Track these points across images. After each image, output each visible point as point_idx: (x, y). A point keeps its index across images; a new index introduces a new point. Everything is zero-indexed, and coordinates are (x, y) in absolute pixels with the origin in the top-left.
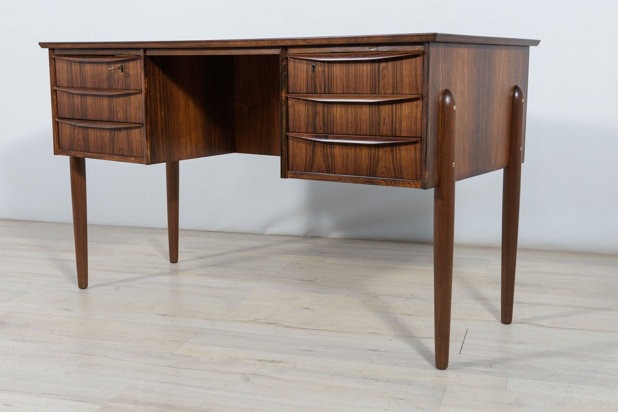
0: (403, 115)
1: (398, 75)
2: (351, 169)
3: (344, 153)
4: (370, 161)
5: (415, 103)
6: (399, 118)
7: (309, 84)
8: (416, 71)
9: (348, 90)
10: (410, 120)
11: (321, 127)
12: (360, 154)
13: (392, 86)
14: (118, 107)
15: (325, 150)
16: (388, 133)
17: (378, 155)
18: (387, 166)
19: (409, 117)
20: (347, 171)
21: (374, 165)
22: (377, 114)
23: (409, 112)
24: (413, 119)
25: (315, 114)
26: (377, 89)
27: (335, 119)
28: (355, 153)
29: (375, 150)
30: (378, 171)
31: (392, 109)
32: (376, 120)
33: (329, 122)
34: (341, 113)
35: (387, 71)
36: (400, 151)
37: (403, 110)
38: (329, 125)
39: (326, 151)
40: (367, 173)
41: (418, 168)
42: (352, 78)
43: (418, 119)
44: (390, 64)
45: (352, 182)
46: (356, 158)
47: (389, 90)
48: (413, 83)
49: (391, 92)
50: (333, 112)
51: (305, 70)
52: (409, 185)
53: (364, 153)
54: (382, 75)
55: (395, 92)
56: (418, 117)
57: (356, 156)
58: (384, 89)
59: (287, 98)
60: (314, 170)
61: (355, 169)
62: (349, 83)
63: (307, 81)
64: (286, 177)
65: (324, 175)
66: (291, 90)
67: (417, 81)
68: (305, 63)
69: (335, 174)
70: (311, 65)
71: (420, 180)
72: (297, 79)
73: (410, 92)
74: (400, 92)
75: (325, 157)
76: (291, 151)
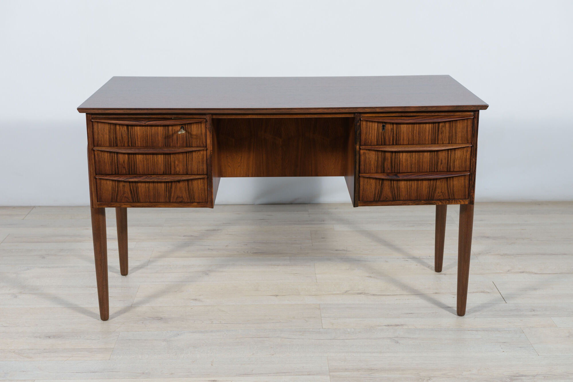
0: (456, 157)
1: (453, 130)
2: (413, 196)
3: (408, 185)
4: (430, 189)
5: (465, 149)
6: (453, 159)
7: (379, 138)
8: (467, 128)
9: (413, 142)
10: (461, 160)
11: (389, 168)
12: (421, 185)
13: (449, 138)
14: (176, 162)
15: (392, 184)
16: (444, 169)
17: (436, 185)
18: (443, 192)
19: (460, 158)
20: (410, 198)
21: (432, 191)
22: (436, 157)
23: (461, 155)
25: (384, 159)
26: (437, 140)
27: (401, 162)
28: (417, 185)
29: (433, 182)
30: (436, 195)
31: (448, 154)
32: (435, 161)
33: (396, 164)
34: (406, 158)
35: (445, 128)
36: (453, 181)
37: (457, 154)
38: (396, 167)
40: (427, 197)
41: (466, 191)
42: (417, 133)
44: (447, 125)
45: (414, 204)
46: (418, 188)
47: (446, 140)
48: (464, 135)
49: (447, 143)
50: (400, 157)
51: (376, 128)
52: (459, 202)
53: (424, 184)
54: (441, 131)
55: (451, 142)
56: (467, 158)
57: (418, 186)
58: (442, 141)
59: (360, 149)
60: (382, 199)
61: (417, 196)
62: (414, 137)
63: (377, 136)
64: (357, 206)
65: (391, 202)
66: (363, 143)
67: (467, 135)
68: (376, 124)
69: (400, 200)
70: (381, 125)
71: (468, 198)
72: (369, 135)
73: (462, 141)
74: (454, 142)
75: (391, 189)
76: (361, 187)
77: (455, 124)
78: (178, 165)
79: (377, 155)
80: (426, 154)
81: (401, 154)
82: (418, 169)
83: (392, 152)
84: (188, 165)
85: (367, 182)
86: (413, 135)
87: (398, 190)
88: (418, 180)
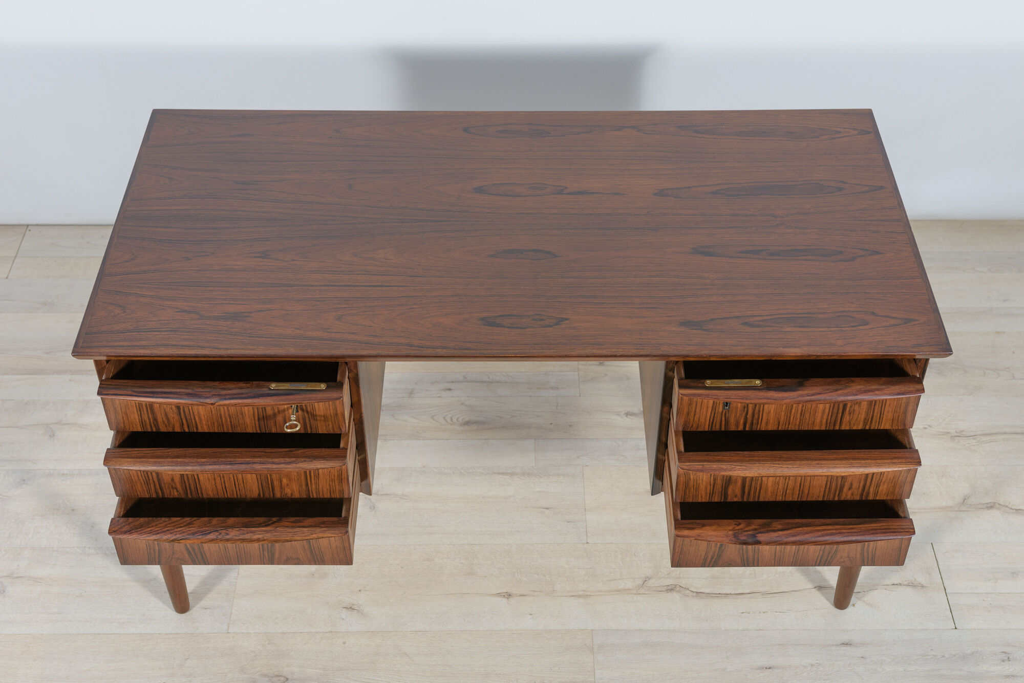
1: (876, 410)
8: (906, 407)
14: (285, 480)
48: (898, 418)
51: (711, 406)
54: (849, 411)
63: (712, 417)
72: (694, 416)
78: (288, 485)
84: (309, 485)
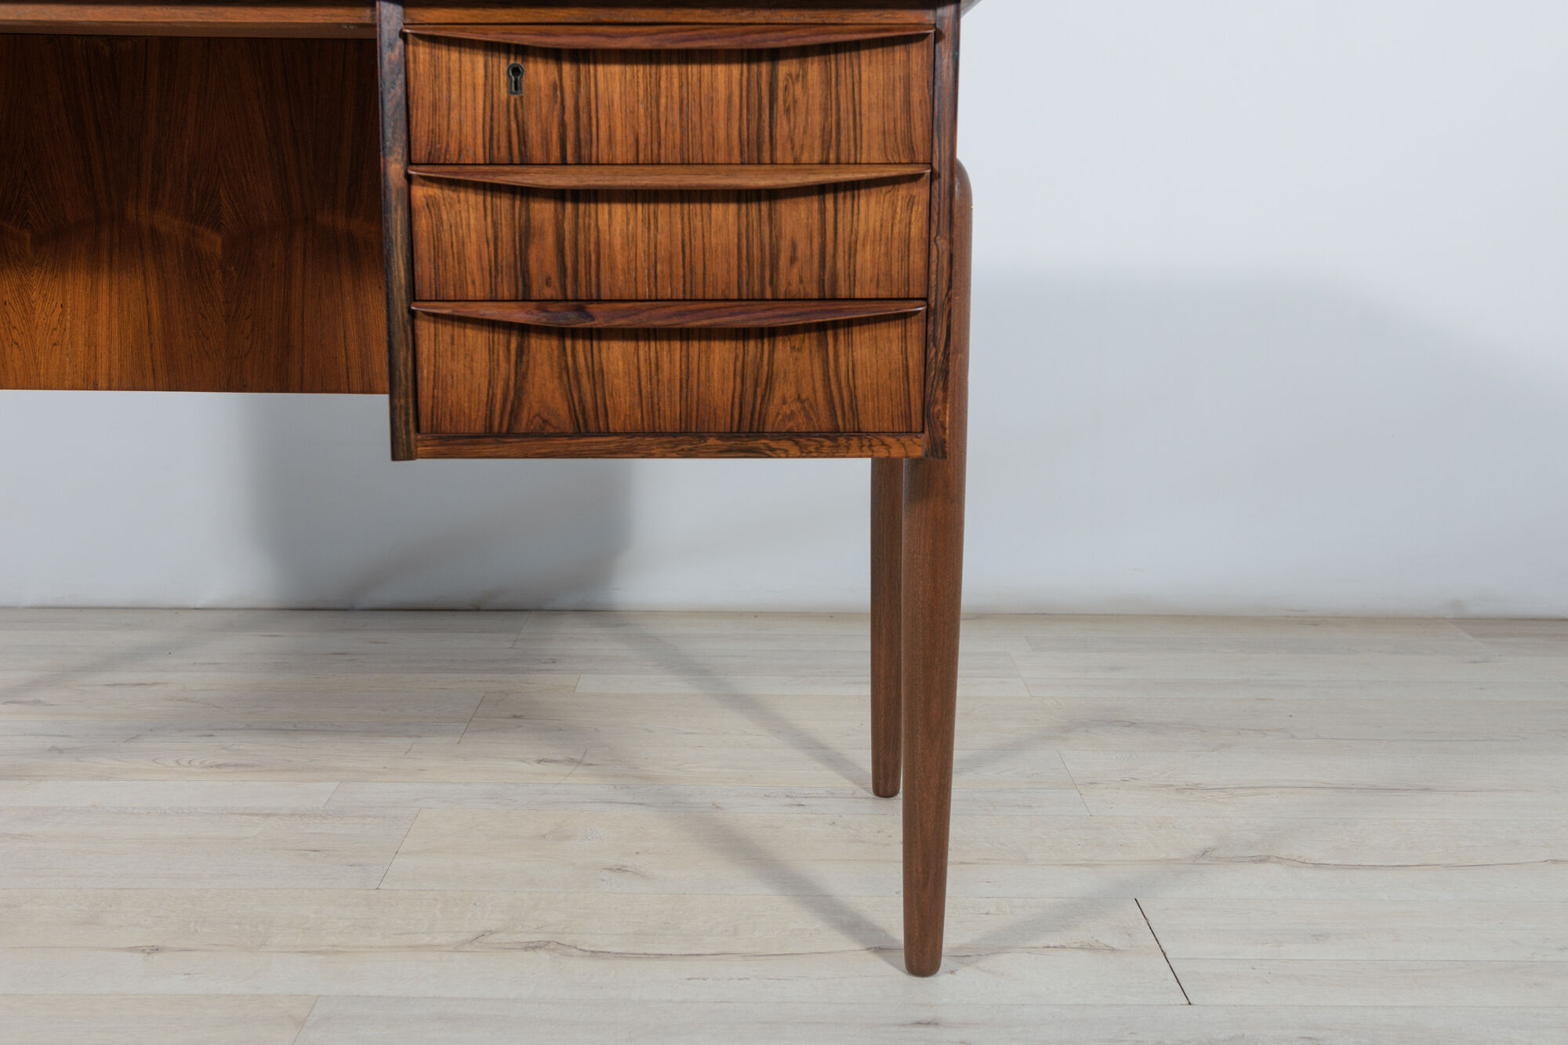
0: (862, 229)
1: (842, 100)
2: (668, 413)
3: (642, 359)
4: (743, 383)
5: (902, 191)
6: (847, 241)
7: (496, 132)
8: (908, 90)
10: (887, 245)
11: (549, 278)
12: (703, 363)
13: (823, 136)
15: (566, 356)
16: (808, 290)
17: (771, 363)
18: (804, 396)
19: (880, 235)
20: (654, 422)
21: (755, 392)
22: (766, 229)
23: (882, 219)
24: (896, 244)
25: (525, 234)
26: (766, 146)
27: (605, 251)
28: (684, 359)
29: (759, 345)
30: (772, 410)
31: (823, 212)
32: (762, 250)
33: (582, 260)
34: (628, 229)
35: (803, 87)
36: (850, 345)
37: (862, 215)
38: (582, 271)
39: (570, 359)
40: (732, 422)
41: (912, 392)
42: (672, 108)
43: (912, 241)
44: (814, 68)
45: (674, 454)
46: (688, 376)
47: (812, 149)
48: (895, 127)
49: (816, 158)
50: (597, 226)
51: (480, 81)
52: (883, 450)
53: (717, 358)
54: (785, 102)
55: (832, 157)
56: (912, 234)
57: (688, 367)
58: (793, 148)
59: (408, 178)
60: (522, 427)
61: (684, 413)
62: (659, 128)
63: (488, 119)
64: (410, 456)
65: (565, 441)
66: (420, 154)
67: (909, 120)
68: (480, 59)
69: (608, 433)
70: (504, 67)
71: (923, 432)
72: (449, 114)
73: (886, 155)
74: (849, 155)
75: (565, 378)
76: (425, 366)
77: (852, 66)
79: (489, 212)
80: (718, 210)
81: (604, 208)
82: (688, 285)
83: (559, 195)
85: (453, 343)
86: (654, 115)
87: (598, 386)
88: (685, 335)
